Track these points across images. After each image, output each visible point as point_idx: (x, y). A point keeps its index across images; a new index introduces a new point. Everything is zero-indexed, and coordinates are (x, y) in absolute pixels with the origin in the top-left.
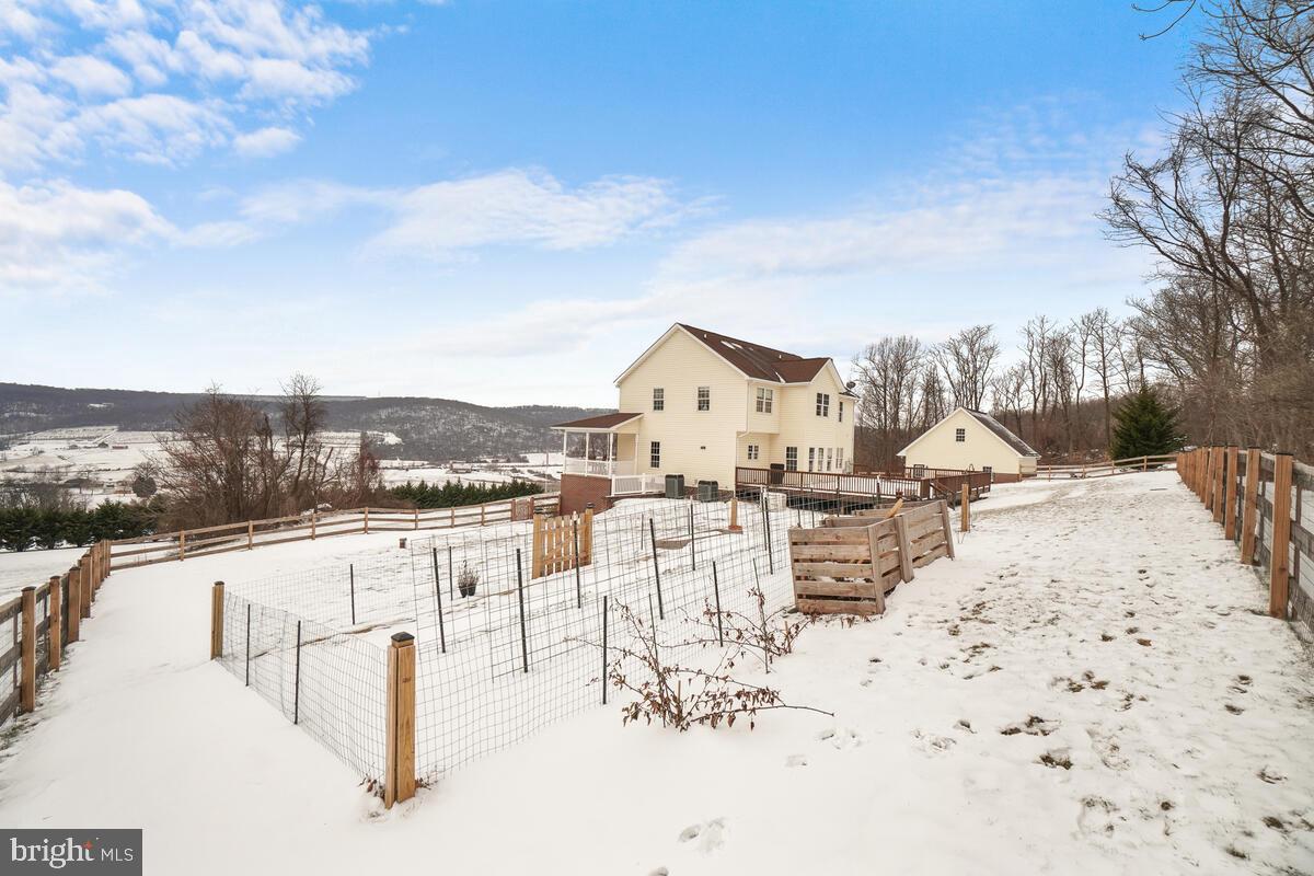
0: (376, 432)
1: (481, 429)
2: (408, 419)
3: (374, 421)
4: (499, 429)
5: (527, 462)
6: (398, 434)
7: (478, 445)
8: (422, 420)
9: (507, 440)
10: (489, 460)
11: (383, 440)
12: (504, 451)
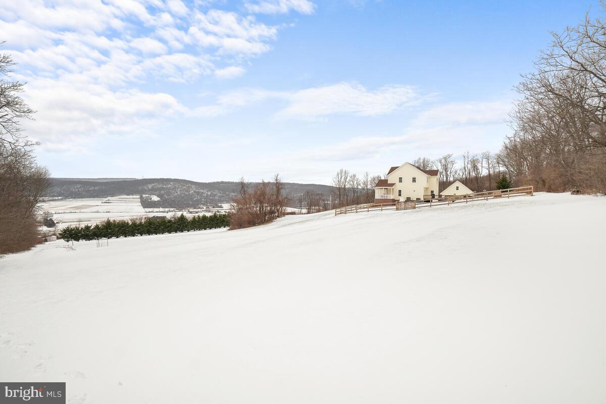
0: (147, 195)
1: (198, 193)
2: (162, 189)
3: (145, 190)
4: (207, 193)
5: (222, 207)
6: (158, 196)
7: (197, 200)
8: (169, 189)
9: (211, 198)
10: (205, 207)
11: (151, 199)
12: (210, 203)
